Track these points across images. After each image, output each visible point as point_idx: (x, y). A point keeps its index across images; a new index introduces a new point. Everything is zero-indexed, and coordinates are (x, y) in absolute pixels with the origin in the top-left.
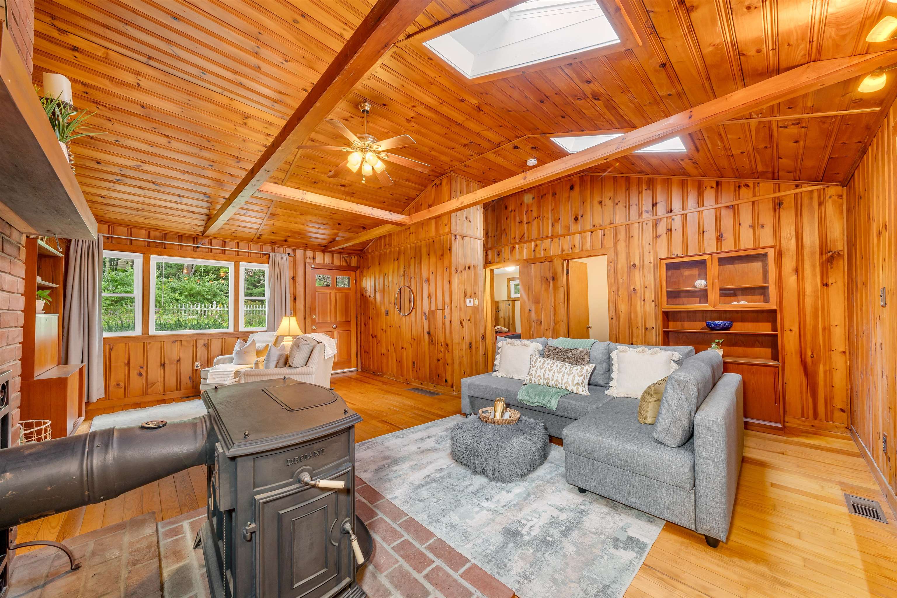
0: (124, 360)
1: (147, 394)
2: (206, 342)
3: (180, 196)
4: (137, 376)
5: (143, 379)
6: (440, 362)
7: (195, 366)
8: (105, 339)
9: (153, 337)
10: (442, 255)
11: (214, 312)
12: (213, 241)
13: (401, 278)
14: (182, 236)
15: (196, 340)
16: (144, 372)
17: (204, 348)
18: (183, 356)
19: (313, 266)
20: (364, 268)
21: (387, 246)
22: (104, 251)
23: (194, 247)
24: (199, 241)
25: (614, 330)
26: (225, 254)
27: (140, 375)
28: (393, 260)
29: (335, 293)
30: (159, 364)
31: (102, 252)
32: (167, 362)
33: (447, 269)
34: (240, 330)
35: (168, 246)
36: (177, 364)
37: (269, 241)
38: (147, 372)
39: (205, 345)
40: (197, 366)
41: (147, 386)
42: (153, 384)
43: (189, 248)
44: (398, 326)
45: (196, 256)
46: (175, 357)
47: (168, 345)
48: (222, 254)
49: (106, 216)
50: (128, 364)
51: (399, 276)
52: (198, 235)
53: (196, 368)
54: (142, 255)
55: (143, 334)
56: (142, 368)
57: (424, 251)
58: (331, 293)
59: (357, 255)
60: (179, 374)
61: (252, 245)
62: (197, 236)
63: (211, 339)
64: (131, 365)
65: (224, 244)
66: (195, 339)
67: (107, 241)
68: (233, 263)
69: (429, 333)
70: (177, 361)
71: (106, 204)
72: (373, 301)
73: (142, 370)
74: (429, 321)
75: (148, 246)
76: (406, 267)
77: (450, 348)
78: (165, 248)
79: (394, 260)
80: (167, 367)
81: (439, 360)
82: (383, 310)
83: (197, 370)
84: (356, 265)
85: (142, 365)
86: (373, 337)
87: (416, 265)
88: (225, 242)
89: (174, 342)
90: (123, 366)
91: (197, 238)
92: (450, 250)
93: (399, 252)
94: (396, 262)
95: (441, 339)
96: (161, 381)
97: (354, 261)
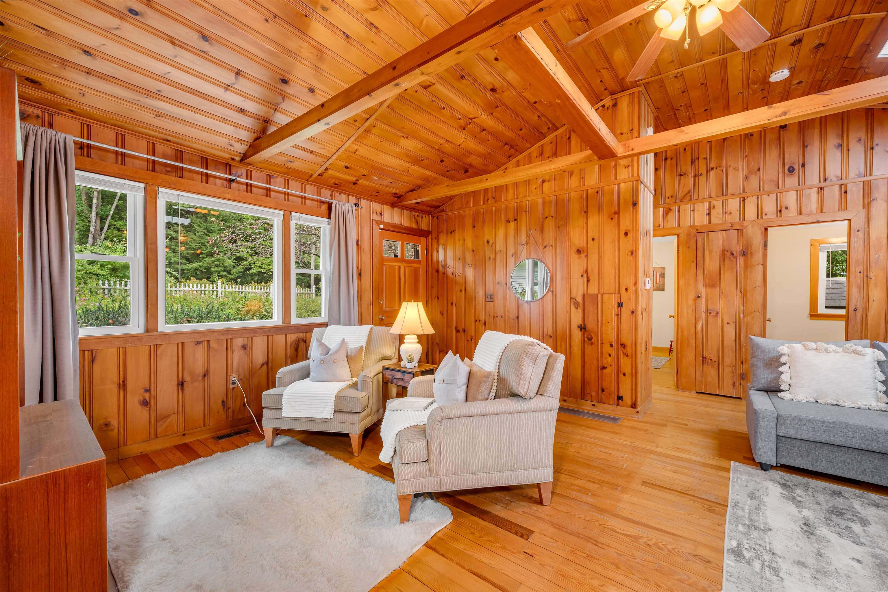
0: (116, 379)
1: (156, 436)
2: (246, 343)
3: (238, 73)
4: (138, 407)
5: (150, 411)
6: (605, 371)
7: (231, 382)
8: (83, 341)
9: (166, 335)
10: (616, 213)
11: (219, 292)
12: (253, 173)
13: (521, 247)
14: (207, 159)
15: (231, 339)
16: (150, 398)
17: (242, 352)
18: (213, 367)
19: (382, 226)
20: (440, 232)
21: (491, 201)
22: (77, 172)
23: (226, 179)
24: (233, 171)
25: (859, 325)
26: (270, 197)
27: (145, 403)
28: (504, 221)
29: (405, 267)
30: (175, 383)
31: (73, 174)
32: (188, 378)
33: (626, 234)
34: (292, 323)
35: (185, 174)
36: (204, 381)
37: (332, 181)
38: (155, 398)
39: (244, 347)
40: (234, 383)
41: (157, 422)
42: (166, 417)
43: (219, 182)
44: (512, 315)
45: (229, 196)
46: (199, 369)
47: (189, 349)
48: (267, 196)
49: (82, 100)
50: (122, 385)
51: (517, 244)
52: (233, 159)
53: (231, 386)
54: (143, 185)
55: (147, 331)
56: (147, 391)
57: (575, 207)
58: (399, 267)
59: (429, 213)
60: (206, 397)
61: (307, 186)
62: (231, 163)
63: (252, 337)
64: (129, 387)
65: (269, 179)
66: (230, 337)
67: (79, 152)
68: (282, 212)
69: (583, 328)
70: (204, 376)
71: (89, 72)
72: (460, 280)
73: (147, 395)
74: (584, 310)
75: (154, 170)
76: (533, 232)
77: (629, 350)
78: (181, 177)
79: (508, 221)
80: (188, 388)
81: (603, 368)
82: (480, 294)
83: (233, 388)
84: (426, 229)
85: (147, 386)
86: (458, 331)
87: (557, 227)
88: (270, 177)
89: (199, 343)
90: (115, 390)
91: (230, 166)
92: (635, 204)
93: (519, 209)
94: (512, 224)
95: (610, 336)
96: (178, 413)
97: (425, 223)
